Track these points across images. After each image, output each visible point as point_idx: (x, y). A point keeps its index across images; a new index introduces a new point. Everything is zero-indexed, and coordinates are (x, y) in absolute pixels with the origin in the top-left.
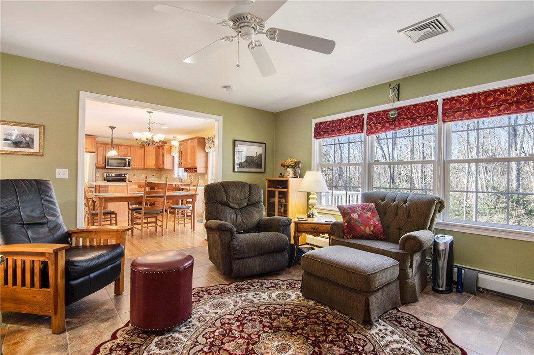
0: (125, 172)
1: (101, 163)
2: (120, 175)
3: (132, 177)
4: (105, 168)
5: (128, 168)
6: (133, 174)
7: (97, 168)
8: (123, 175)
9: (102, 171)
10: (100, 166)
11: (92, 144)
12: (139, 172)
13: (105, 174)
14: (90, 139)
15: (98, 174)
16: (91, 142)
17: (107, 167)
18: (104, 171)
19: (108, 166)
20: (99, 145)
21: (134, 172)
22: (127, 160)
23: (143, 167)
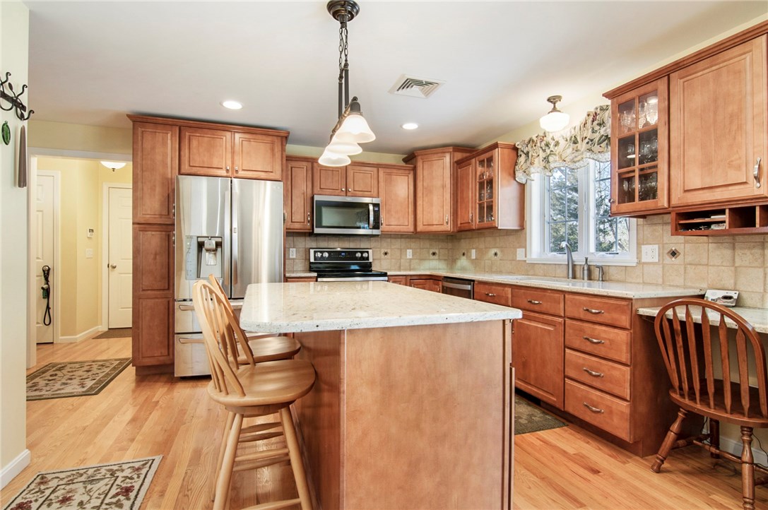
0: (363, 245)
1: (300, 218)
2: (351, 255)
3: (380, 259)
4: (311, 234)
5: (375, 232)
6: (383, 251)
7: (290, 234)
8: (359, 255)
9: (303, 243)
10: (297, 226)
11: (273, 155)
12: (397, 244)
13: (312, 251)
14: (269, 139)
15: (293, 253)
16: (273, 150)
17: (317, 230)
18: (311, 243)
19: (320, 226)
20: (294, 164)
21: (385, 246)
22: (371, 207)
23: (411, 229)
